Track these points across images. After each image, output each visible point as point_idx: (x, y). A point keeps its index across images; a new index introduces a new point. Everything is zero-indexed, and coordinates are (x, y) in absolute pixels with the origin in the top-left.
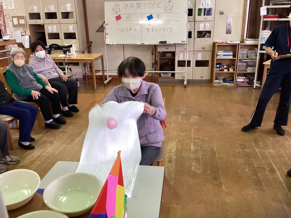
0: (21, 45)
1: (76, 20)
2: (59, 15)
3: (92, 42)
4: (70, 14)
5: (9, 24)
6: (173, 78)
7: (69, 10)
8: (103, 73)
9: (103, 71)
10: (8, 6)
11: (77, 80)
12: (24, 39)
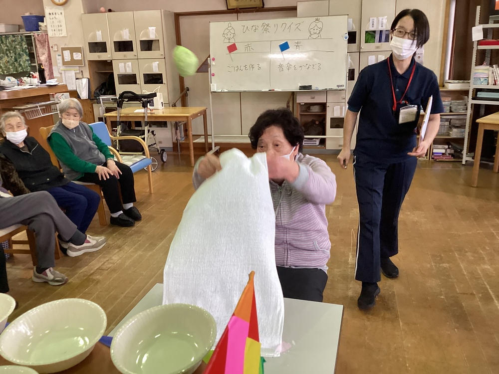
0: (74, 94)
1: (163, 54)
2: (137, 46)
3: (188, 90)
4: (153, 43)
5: (57, 60)
6: (323, 148)
7: (152, 37)
8: (206, 139)
9: (206, 136)
10: (56, 32)
11: (163, 150)
12: (81, 84)
